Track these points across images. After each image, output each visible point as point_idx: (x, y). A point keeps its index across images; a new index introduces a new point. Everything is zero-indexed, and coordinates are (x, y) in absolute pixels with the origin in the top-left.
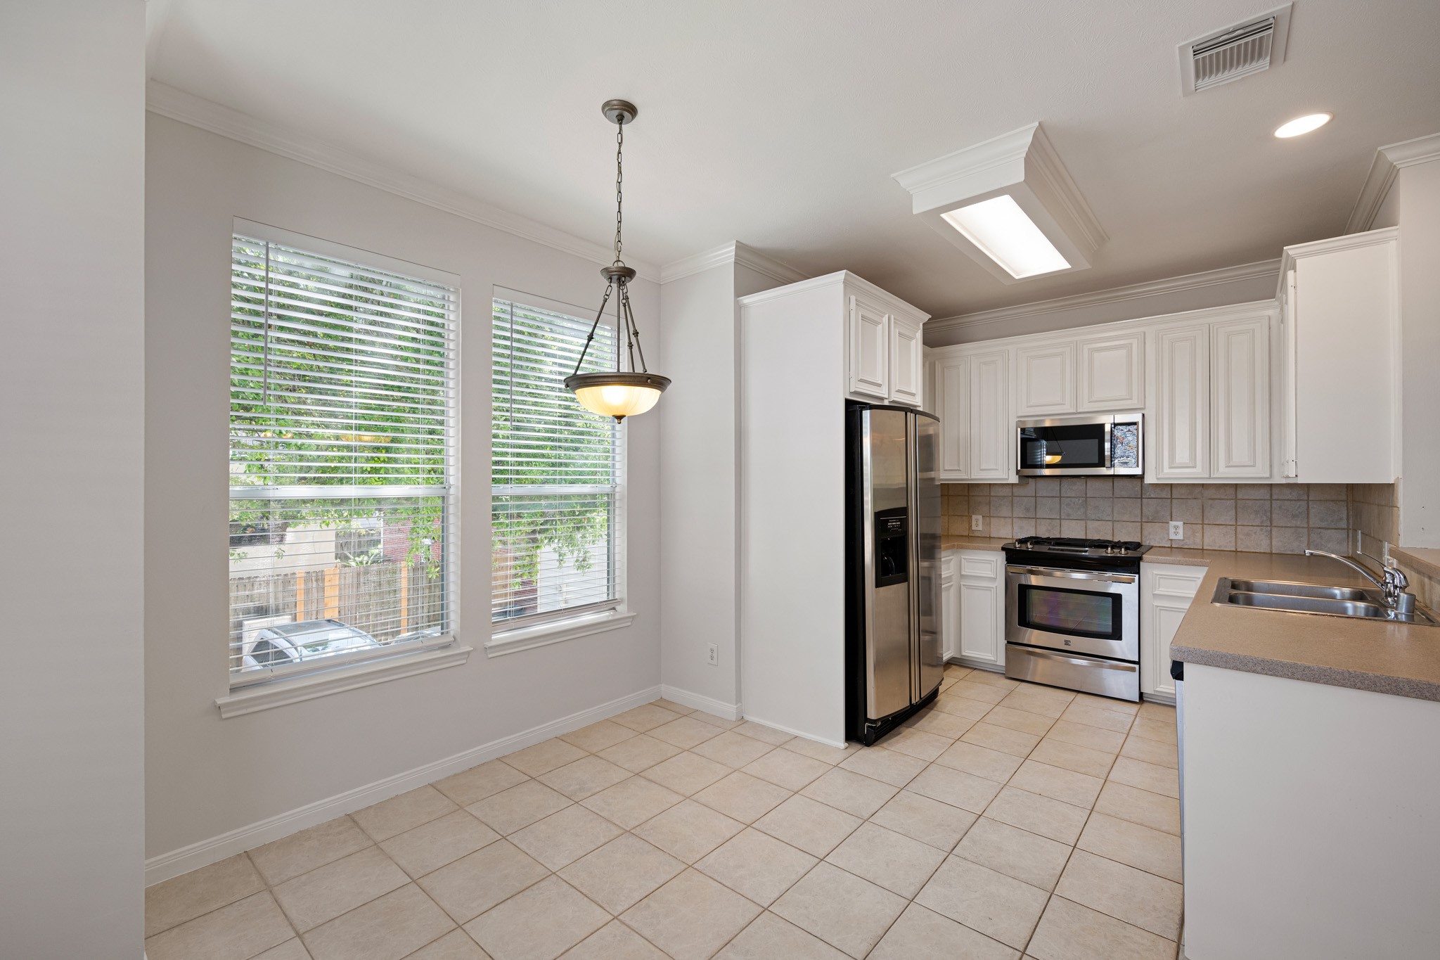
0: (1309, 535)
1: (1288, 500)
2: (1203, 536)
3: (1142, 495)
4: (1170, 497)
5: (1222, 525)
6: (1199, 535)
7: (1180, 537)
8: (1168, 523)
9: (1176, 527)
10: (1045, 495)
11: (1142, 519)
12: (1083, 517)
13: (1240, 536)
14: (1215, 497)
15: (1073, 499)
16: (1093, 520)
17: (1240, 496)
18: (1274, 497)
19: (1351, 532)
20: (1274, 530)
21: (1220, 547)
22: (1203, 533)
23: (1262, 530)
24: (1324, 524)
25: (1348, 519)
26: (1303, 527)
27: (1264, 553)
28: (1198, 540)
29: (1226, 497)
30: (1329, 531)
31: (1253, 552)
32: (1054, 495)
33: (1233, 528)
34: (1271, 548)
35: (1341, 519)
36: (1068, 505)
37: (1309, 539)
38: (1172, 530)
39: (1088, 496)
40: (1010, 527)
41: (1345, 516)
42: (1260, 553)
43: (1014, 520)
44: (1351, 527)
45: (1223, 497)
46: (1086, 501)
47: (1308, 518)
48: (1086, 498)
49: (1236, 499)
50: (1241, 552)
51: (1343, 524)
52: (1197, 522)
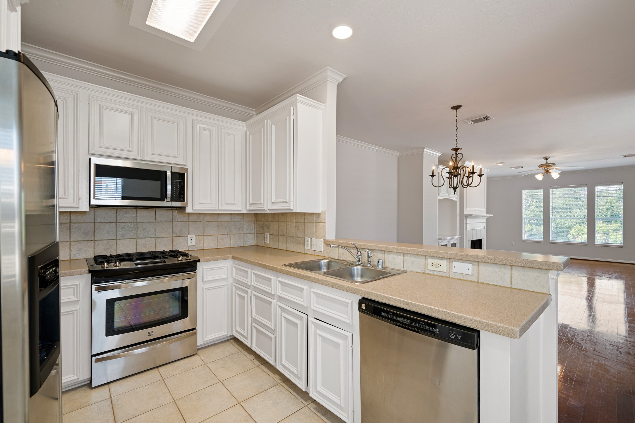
0: (243, 237)
1: (237, 221)
2: (204, 242)
3: (173, 220)
4: (188, 221)
5: (212, 235)
6: (202, 242)
7: (193, 244)
8: (187, 236)
9: (191, 239)
10: (102, 221)
11: (173, 235)
12: (135, 237)
13: (220, 240)
14: (209, 220)
15: (127, 224)
16: (142, 238)
17: (220, 220)
18: (232, 220)
19: (255, 234)
20: (232, 236)
21: (211, 247)
22: (204, 240)
23: (228, 236)
24: (248, 232)
25: (255, 229)
26: (241, 234)
27: (228, 248)
28: (202, 245)
29: (214, 221)
30: (249, 235)
31: (224, 248)
32: (112, 221)
33: (217, 236)
34: (231, 245)
35: (253, 229)
36: (123, 228)
37: (243, 239)
38: (189, 240)
39: (138, 221)
40: (68, 250)
41: (254, 228)
42: (227, 248)
43: (72, 243)
44: (255, 232)
45: (213, 220)
46: (137, 225)
47: (243, 229)
48: (137, 222)
49: (218, 221)
50: (220, 248)
51: (253, 231)
52: (201, 235)
